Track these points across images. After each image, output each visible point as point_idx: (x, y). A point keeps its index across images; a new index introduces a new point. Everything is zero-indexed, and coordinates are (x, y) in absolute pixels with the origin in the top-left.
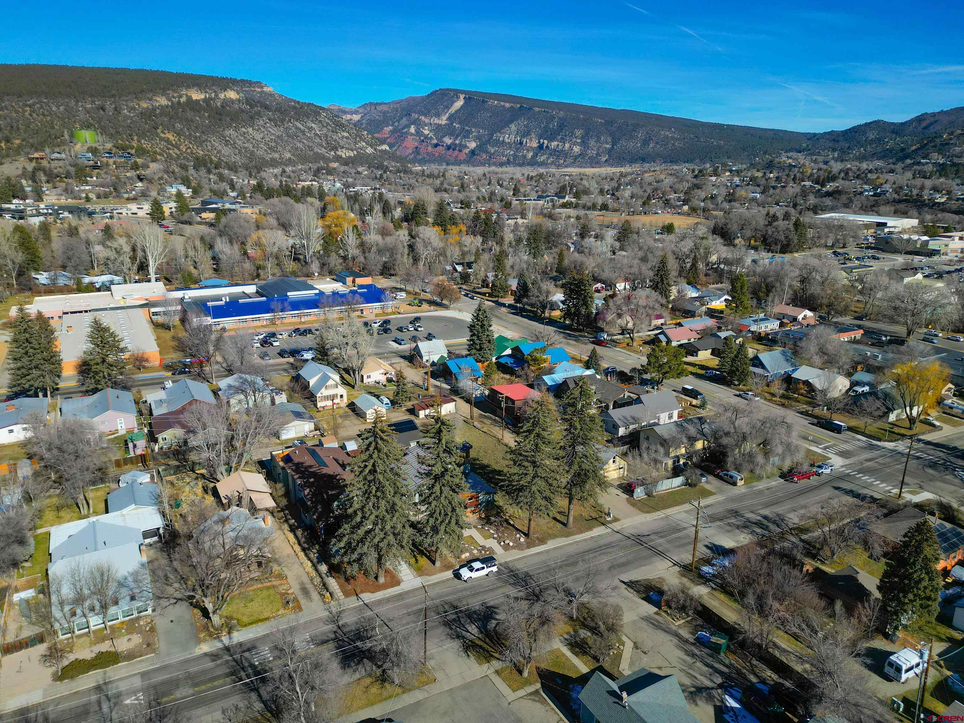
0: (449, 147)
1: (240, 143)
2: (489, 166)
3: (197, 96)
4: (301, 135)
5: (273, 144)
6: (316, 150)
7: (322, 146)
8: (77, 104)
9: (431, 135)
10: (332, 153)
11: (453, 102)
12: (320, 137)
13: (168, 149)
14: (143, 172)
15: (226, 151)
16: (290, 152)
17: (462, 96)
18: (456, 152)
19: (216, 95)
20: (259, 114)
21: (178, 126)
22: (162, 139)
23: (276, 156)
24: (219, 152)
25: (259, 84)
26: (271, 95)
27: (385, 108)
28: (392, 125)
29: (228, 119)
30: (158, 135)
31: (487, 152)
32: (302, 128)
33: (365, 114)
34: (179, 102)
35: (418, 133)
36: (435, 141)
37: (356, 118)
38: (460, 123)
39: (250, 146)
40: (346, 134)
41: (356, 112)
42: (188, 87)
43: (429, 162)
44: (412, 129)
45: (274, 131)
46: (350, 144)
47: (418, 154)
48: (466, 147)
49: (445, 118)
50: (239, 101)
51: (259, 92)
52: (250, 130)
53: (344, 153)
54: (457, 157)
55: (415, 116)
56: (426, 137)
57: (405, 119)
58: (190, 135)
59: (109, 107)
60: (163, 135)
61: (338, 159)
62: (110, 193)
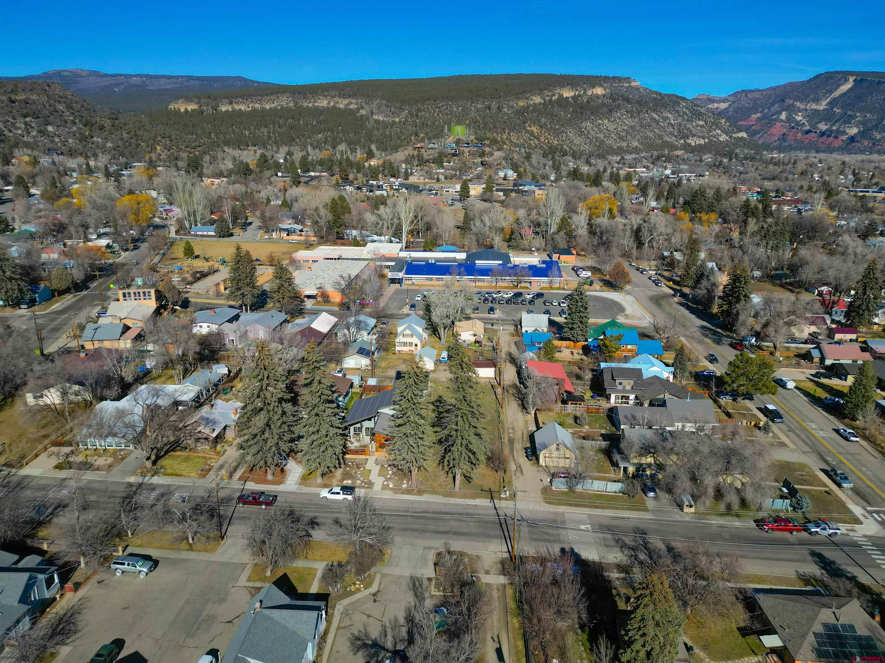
0: (823, 134)
1: (593, 133)
2: (871, 153)
3: (568, 93)
4: (654, 124)
5: (624, 134)
6: (666, 138)
7: (673, 135)
8: (471, 105)
9: (804, 121)
10: (682, 141)
11: (838, 86)
12: (673, 126)
13: (530, 140)
14: (487, 159)
15: (578, 140)
16: (638, 140)
17: (851, 79)
18: (831, 139)
19: (585, 93)
20: (618, 107)
21: (543, 120)
22: (527, 132)
23: (624, 144)
24: (572, 142)
25: (628, 80)
26: (637, 89)
27: (757, 95)
28: (761, 112)
29: (589, 113)
30: (524, 128)
31: (871, 138)
32: (657, 118)
33: (734, 102)
34: (550, 100)
35: (789, 119)
36: (808, 128)
37: (723, 106)
38: (842, 108)
39: (601, 136)
40: (701, 123)
41: (724, 101)
42: (562, 86)
43: (796, 149)
44: (783, 116)
45: (630, 122)
46: (703, 132)
47: (784, 140)
48: (844, 133)
49: (824, 103)
50: (604, 96)
51: (627, 88)
52: (606, 122)
53: (692, 142)
54: (831, 144)
55: (789, 102)
56: (798, 123)
57: (777, 105)
58: (551, 127)
59: (494, 106)
60: (529, 128)
61: (686, 147)
62: (455, 175)
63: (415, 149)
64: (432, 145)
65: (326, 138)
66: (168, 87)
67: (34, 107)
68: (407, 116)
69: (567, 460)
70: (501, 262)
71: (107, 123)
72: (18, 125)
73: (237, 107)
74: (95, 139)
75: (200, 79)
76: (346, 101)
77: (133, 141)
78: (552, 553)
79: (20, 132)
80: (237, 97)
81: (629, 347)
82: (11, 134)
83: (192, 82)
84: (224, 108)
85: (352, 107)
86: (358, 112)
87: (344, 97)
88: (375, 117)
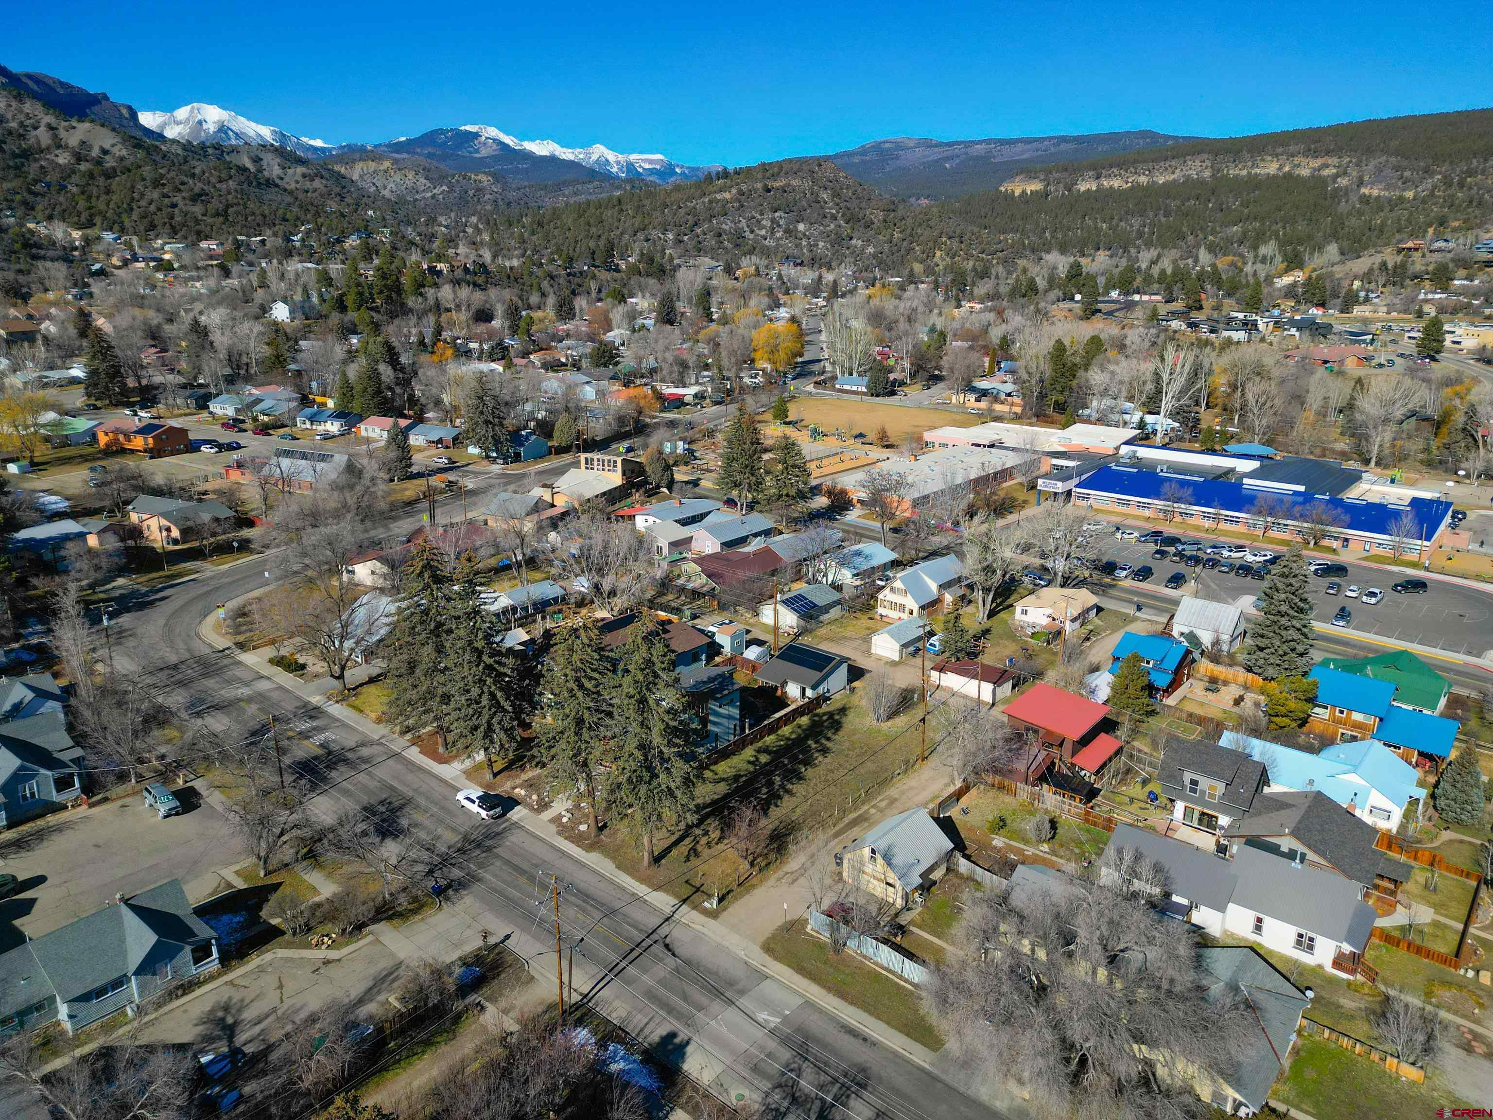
62: (1469, 305)
63: (1400, 251)
64: (1441, 244)
65: (1245, 234)
66: (1024, 157)
67: (790, 197)
68: (1434, 187)
69: (890, 889)
70: (1302, 488)
71: (877, 216)
72: (764, 222)
73: (1106, 184)
74: (854, 242)
75: (1078, 139)
76: (1316, 163)
77: (905, 243)
78: (647, 1031)
79: (763, 232)
80: (1111, 166)
81: (1357, 717)
82: (752, 236)
83: (1063, 147)
84: (1083, 187)
85: (1326, 172)
86: (1334, 182)
87: (1316, 154)
88: (1364, 191)
